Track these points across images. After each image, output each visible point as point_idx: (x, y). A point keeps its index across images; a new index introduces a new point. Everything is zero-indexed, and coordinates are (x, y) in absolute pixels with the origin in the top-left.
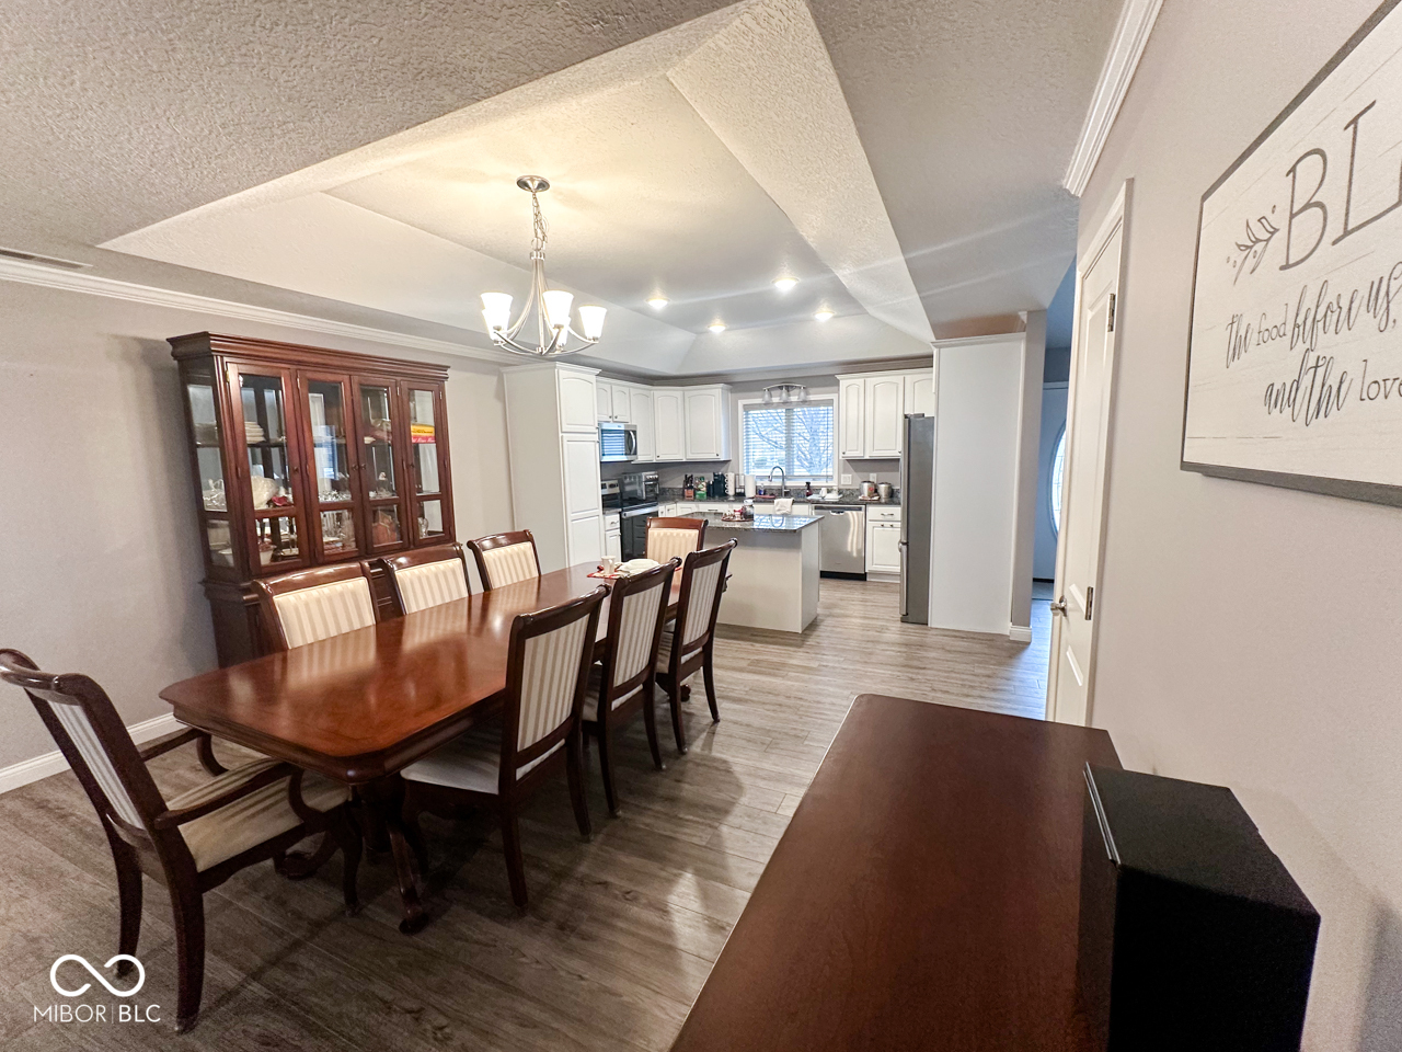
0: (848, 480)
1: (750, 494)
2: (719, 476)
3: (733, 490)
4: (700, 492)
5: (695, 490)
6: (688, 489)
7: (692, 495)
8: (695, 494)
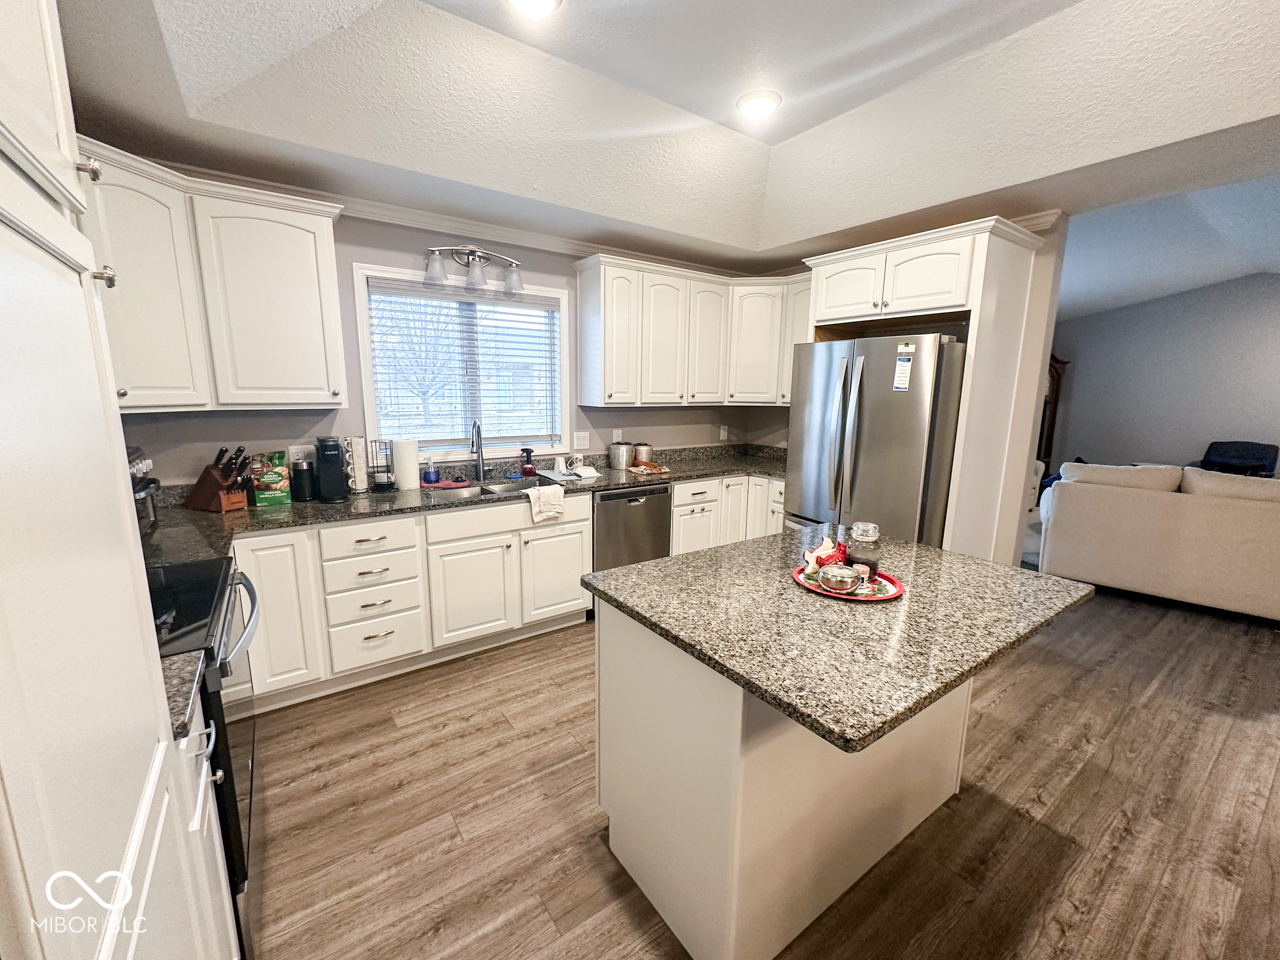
0: (584, 442)
1: (409, 480)
2: (337, 447)
3: (364, 477)
4: (267, 494)
5: (251, 489)
6: (229, 489)
7: (244, 505)
8: (252, 501)
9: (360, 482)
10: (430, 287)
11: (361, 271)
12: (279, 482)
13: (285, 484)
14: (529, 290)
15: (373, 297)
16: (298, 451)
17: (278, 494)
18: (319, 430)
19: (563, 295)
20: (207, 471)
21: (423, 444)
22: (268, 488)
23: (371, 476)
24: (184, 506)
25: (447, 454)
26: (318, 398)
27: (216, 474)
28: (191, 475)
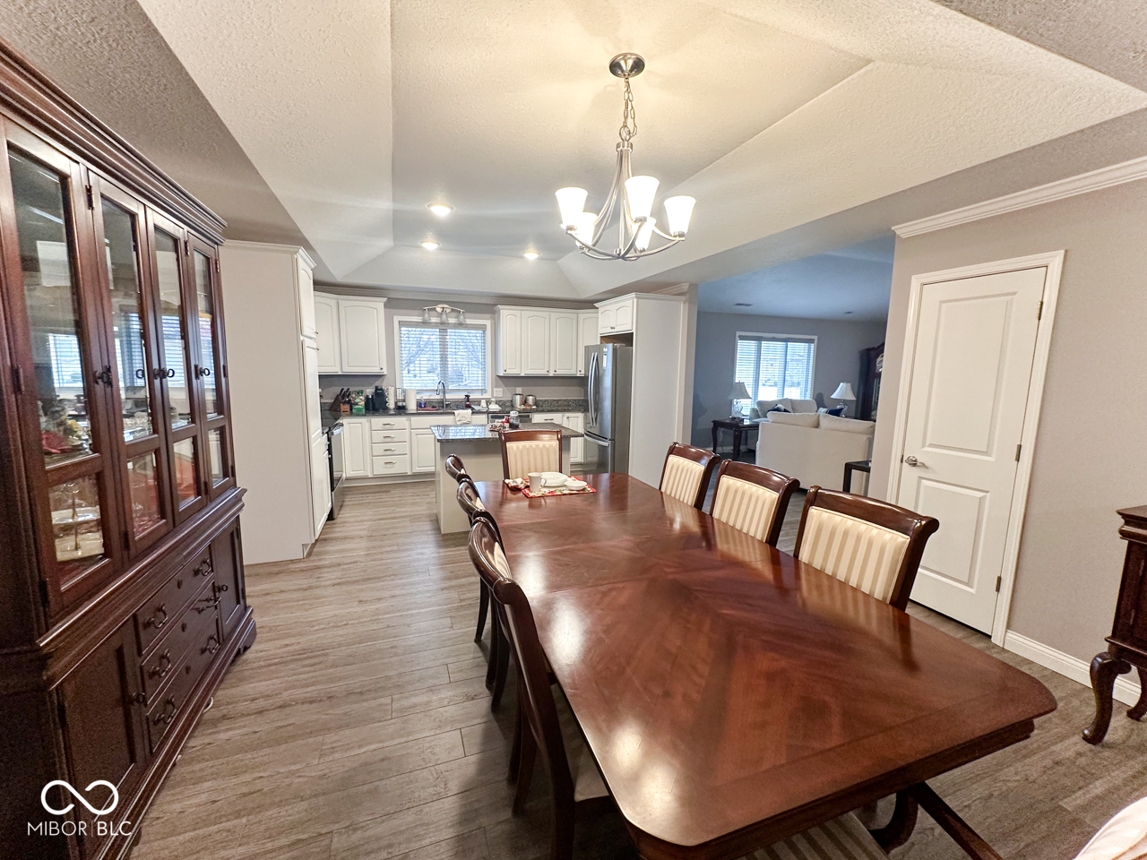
0: (500, 393)
1: (412, 407)
2: (381, 389)
3: (394, 403)
4: (357, 407)
5: (351, 404)
6: (344, 403)
7: (348, 409)
8: (351, 410)
9: (391, 405)
10: (425, 324)
11: (396, 319)
12: (361, 401)
13: (363, 403)
14: (468, 321)
15: (402, 329)
16: (369, 391)
17: (360, 407)
18: (377, 384)
19: (488, 323)
20: (338, 396)
21: (419, 392)
22: (357, 404)
23: (396, 403)
24: (330, 410)
25: (430, 396)
26: (375, 370)
27: (340, 397)
28: (331, 399)
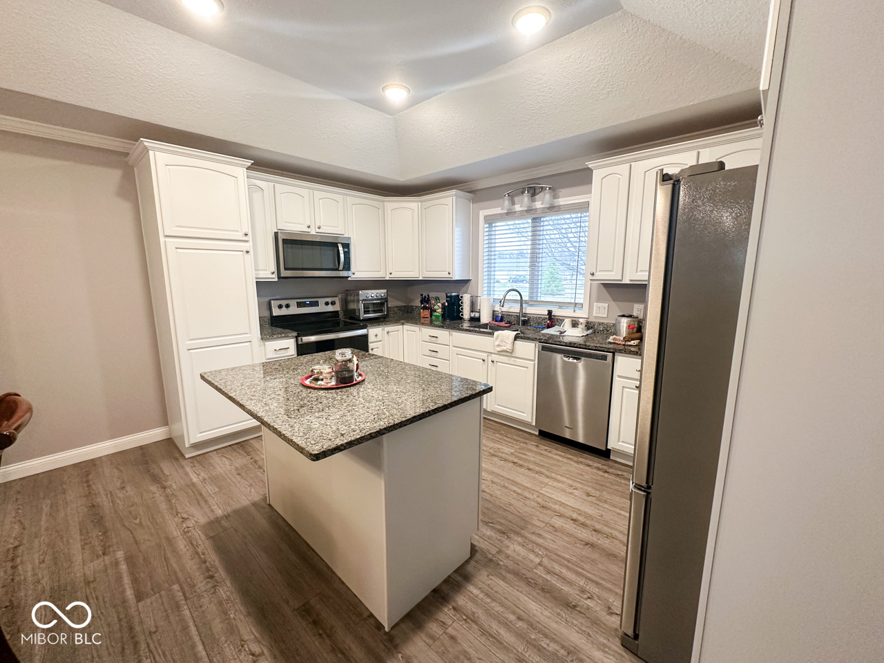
0: (602, 311)
1: (486, 319)
3: (468, 313)
4: (435, 313)
5: (431, 310)
6: (424, 309)
7: (429, 316)
8: (431, 316)
11: (483, 213)
12: (438, 308)
13: (440, 310)
17: (438, 314)
23: (471, 313)
25: (510, 307)
